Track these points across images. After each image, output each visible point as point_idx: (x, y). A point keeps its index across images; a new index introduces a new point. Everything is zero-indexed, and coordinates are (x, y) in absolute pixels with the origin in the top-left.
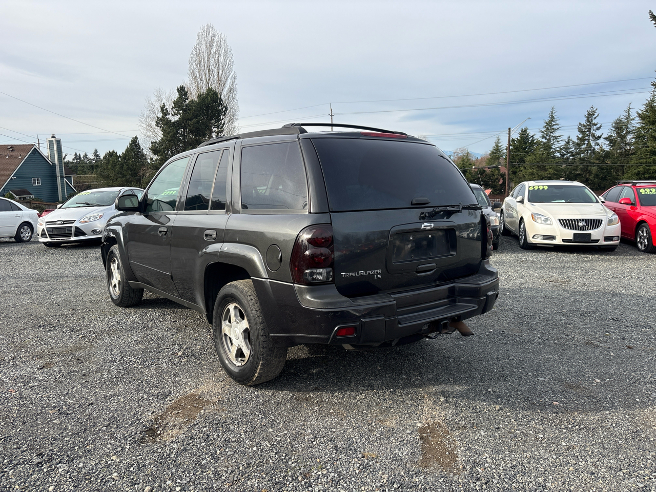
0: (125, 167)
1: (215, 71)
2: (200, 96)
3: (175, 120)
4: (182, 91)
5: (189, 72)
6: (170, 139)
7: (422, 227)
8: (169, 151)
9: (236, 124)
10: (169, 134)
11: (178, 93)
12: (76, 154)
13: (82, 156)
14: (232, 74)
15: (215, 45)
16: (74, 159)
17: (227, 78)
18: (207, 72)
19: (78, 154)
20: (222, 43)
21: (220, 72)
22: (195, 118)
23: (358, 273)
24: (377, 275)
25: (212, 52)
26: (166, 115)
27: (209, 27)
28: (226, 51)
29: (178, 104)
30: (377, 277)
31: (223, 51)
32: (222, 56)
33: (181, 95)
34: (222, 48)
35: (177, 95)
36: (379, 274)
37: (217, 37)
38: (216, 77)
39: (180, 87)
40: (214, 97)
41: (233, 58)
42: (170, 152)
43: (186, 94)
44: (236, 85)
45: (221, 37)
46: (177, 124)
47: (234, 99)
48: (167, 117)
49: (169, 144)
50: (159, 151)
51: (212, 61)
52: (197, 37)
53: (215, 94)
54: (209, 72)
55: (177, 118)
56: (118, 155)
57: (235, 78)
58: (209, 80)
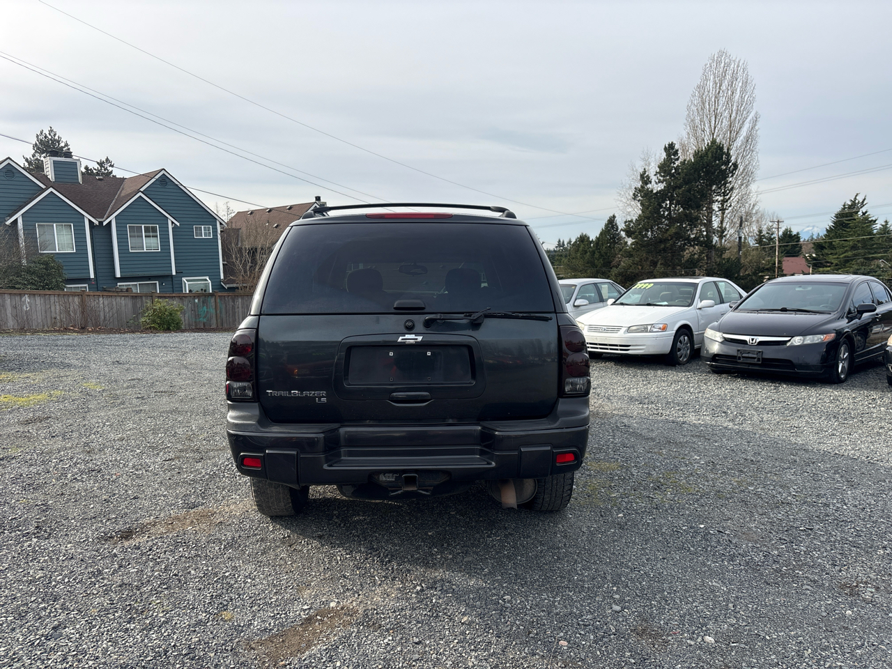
0: (597, 255)
1: (726, 114)
2: (696, 154)
3: (659, 189)
4: (670, 150)
5: (686, 121)
6: (650, 215)
7: (400, 340)
8: (648, 231)
9: (753, 187)
10: (648, 208)
11: (665, 154)
12: (559, 241)
13: (566, 243)
14: (752, 115)
15: (728, 77)
16: (557, 247)
17: (743, 122)
18: (713, 119)
19: (562, 241)
20: (740, 73)
21: (734, 115)
22: (686, 184)
23: (290, 393)
24: (320, 398)
25: (724, 87)
26: (647, 184)
27: (721, 53)
28: (745, 83)
29: (664, 168)
30: (319, 400)
31: (740, 84)
32: (738, 90)
33: (669, 155)
34: (739, 80)
35: (664, 155)
36: (323, 397)
37: (732, 66)
38: (726, 123)
39: (669, 145)
40: (717, 152)
41: (755, 91)
42: (649, 233)
43: (676, 153)
44: (756, 131)
45: (738, 66)
46: (662, 195)
47: (753, 151)
48: (649, 186)
49: (648, 223)
50: (633, 233)
51: (722, 100)
52: (702, 72)
53: (720, 148)
54: (716, 117)
55: (661, 187)
56: (591, 240)
57: (755, 121)
58: (715, 129)
